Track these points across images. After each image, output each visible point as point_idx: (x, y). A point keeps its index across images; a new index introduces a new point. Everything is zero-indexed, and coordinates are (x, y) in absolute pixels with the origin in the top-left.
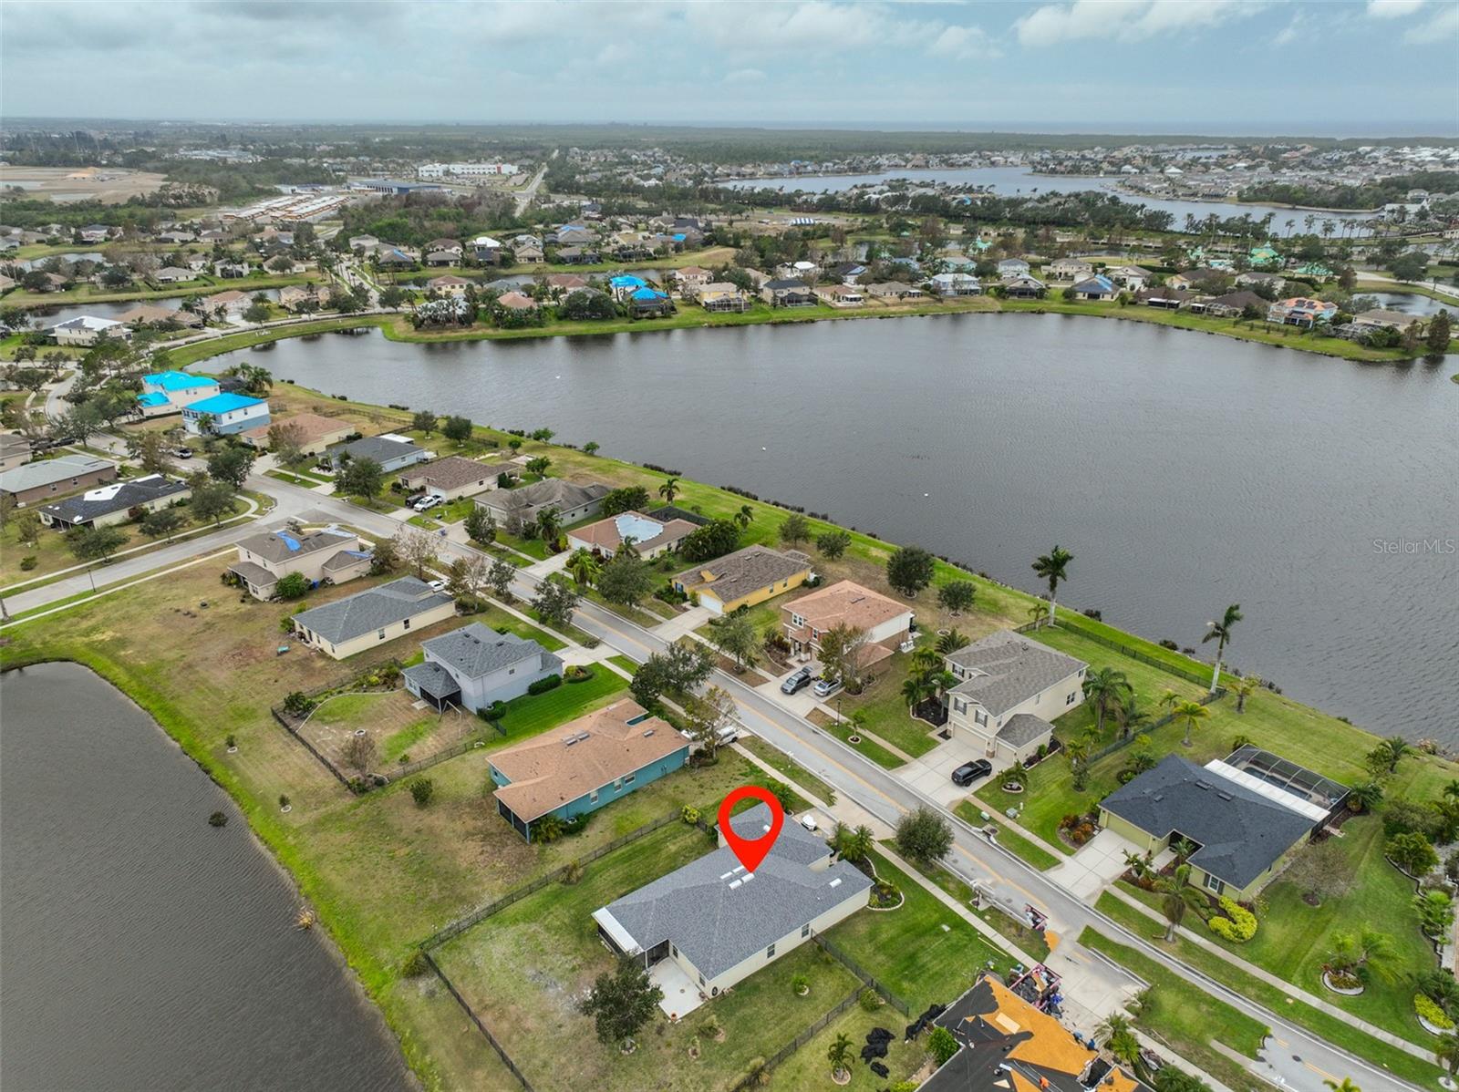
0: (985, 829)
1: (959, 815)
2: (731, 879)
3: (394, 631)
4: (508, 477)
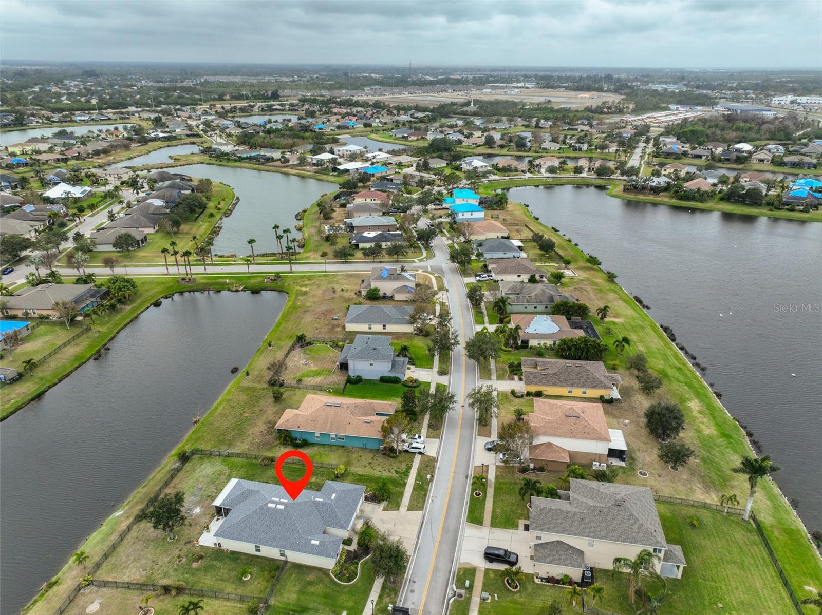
0: (458, 591)
1: (459, 572)
2: (273, 502)
3: (377, 328)
4: (537, 277)
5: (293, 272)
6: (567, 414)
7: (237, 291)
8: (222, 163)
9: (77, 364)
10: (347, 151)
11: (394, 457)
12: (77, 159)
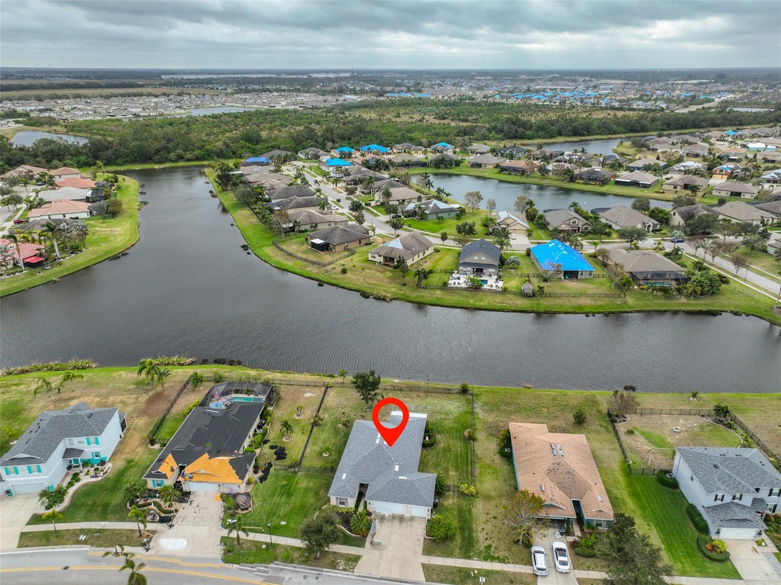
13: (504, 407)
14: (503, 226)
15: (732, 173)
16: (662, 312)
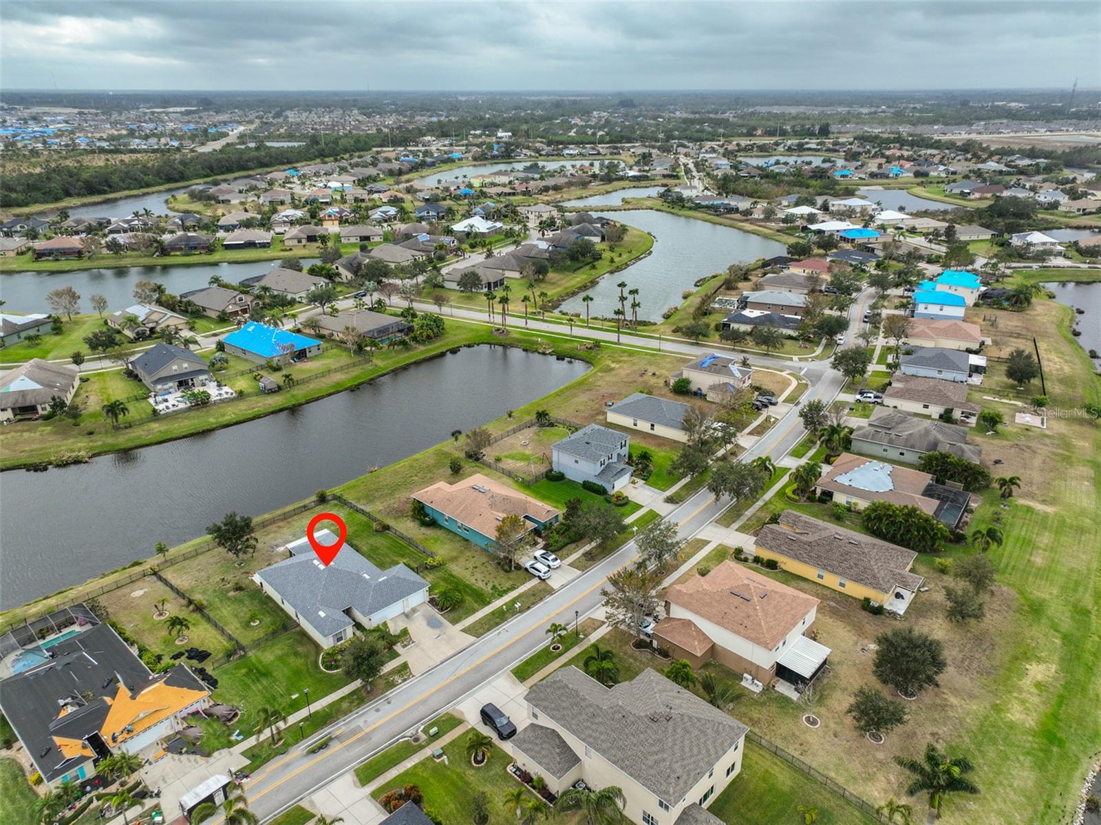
0: (420, 734)
1: (443, 716)
3: (644, 426)
4: (957, 414)
5: (620, 344)
6: (736, 591)
7: (544, 354)
8: (673, 211)
9: (332, 391)
10: (845, 206)
11: (506, 571)
12: (524, 195)
13: (377, 494)
14: (151, 325)
15: (341, 217)
16: (405, 368)
